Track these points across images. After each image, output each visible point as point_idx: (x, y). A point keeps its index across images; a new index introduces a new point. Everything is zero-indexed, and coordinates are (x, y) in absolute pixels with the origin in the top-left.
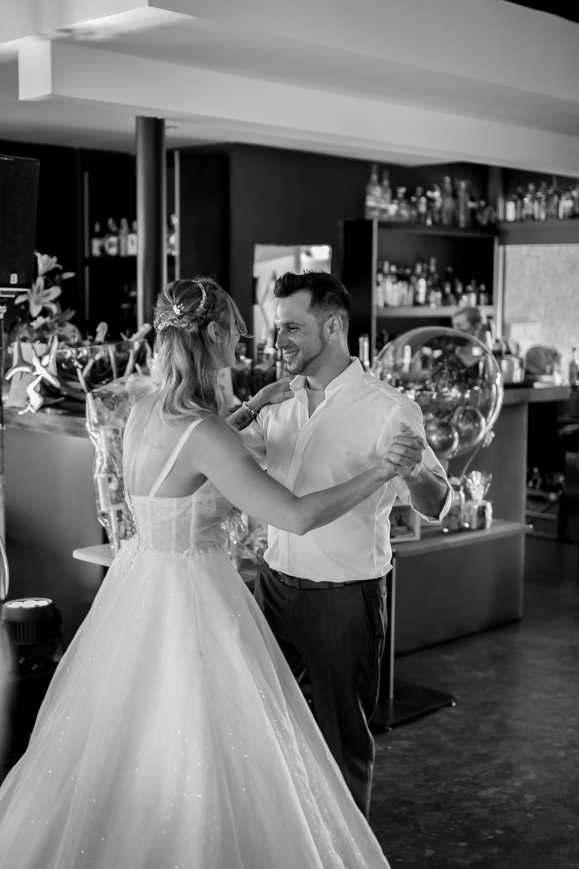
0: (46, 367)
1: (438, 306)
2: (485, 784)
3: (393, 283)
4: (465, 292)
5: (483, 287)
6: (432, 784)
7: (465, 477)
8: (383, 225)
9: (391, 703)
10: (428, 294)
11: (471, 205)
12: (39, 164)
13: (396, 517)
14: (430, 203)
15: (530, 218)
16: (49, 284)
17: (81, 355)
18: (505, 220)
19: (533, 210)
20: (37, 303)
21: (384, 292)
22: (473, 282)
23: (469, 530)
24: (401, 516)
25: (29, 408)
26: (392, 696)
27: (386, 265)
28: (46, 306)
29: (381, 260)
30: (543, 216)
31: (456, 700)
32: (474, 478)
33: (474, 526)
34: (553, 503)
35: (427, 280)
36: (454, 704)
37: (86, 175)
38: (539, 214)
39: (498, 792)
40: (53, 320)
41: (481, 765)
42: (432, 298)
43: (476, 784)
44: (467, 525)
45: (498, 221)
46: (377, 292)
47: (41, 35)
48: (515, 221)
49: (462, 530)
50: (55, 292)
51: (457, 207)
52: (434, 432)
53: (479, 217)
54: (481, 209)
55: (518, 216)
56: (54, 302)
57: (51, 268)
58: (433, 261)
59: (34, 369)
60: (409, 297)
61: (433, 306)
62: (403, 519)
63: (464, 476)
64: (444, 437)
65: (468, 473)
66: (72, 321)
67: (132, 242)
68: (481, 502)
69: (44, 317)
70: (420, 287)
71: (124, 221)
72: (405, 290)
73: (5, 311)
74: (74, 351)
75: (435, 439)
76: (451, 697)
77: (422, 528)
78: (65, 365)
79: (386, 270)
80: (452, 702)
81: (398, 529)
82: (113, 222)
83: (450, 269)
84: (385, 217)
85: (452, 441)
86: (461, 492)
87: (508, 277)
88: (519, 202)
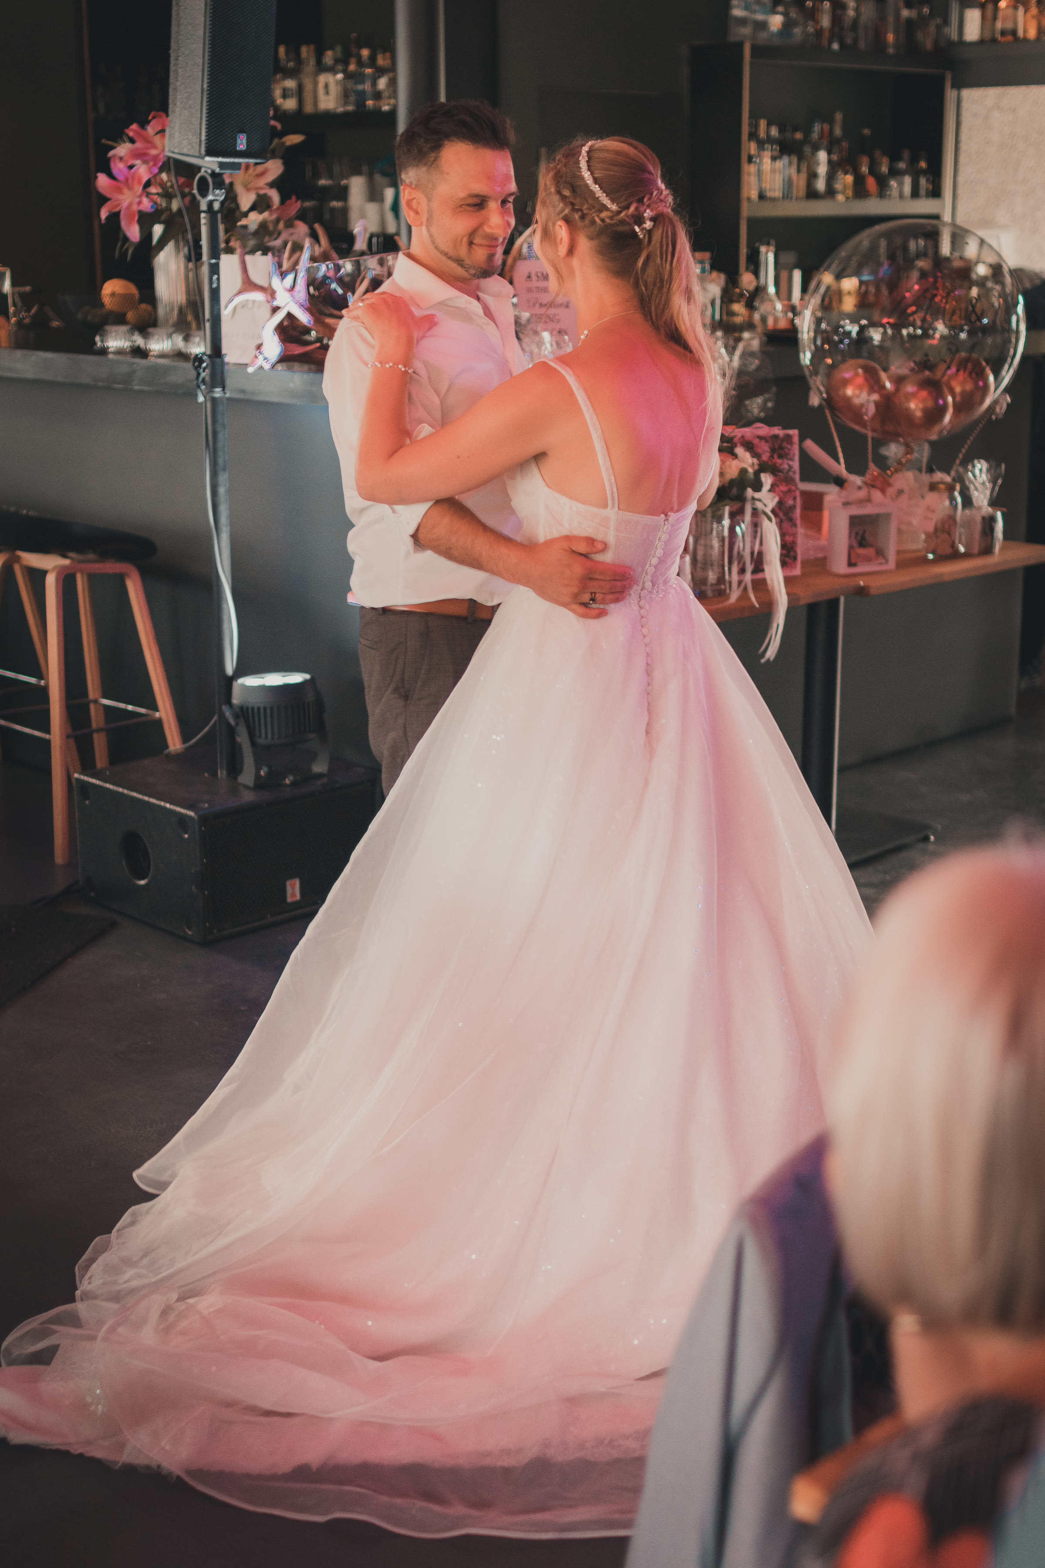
0: (291, 291)
1: (847, 198)
3: (774, 159)
4: (894, 173)
5: (923, 164)
7: (961, 469)
8: (758, 51)
10: (831, 178)
11: (905, 13)
13: (857, 534)
14: (839, 12)
15: (1010, 38)
17: (342, 271)
18: (961, 43)
19: (1015, 22)
20: (248, 188)
21: (759, 173)
22: (906, 154)
23: (967, 555)
24: (864, 532)
25: (260, 361)
27: (763, 123)
28: (262, 192)
29: (755, 117)
30: (1032, 33)
31: (935, 832)
32: (977, 471)
33: (976, 550)
35: (829, 153)
36: (932, 838)
38: (1025, 31)
40: (274, 216)
42: (838, 186)
44: (962, 548)
45: (951, 43)
46: (749, 174)
48: (981, 42)
49: (955, 556)
50: (275, 167)
51: (882, 18)
52: (914, 395)
53: (920, 36)
54: (923, 21)
55: (988, 35)
56: (272, 185)
58: (839, 116)
59: (272, 296)
60: (800, 182)
61: (840, 198)
62: (867, 536)
63: (957, 468)
64: (930, 404)
65: (967, 461)
67: (326, 86)
68: (987, 510)
69: (261, 212)
70: (818, 164)
71: (304, 51)
72: (793, 171)
73: (222, 198)
74: (331, 266)
75: (915, 407)
76: (928, 827)
77: (898, 552)
78: (315, 290)
79: (762, 134)
80: (929, 833)
81: (860, 551)
82: (287, 53)
83: (866, 132)
84: (763, 36)
85: (943, 410)
86: (956, 494)
87: (963, 146)
88: (990, 7)
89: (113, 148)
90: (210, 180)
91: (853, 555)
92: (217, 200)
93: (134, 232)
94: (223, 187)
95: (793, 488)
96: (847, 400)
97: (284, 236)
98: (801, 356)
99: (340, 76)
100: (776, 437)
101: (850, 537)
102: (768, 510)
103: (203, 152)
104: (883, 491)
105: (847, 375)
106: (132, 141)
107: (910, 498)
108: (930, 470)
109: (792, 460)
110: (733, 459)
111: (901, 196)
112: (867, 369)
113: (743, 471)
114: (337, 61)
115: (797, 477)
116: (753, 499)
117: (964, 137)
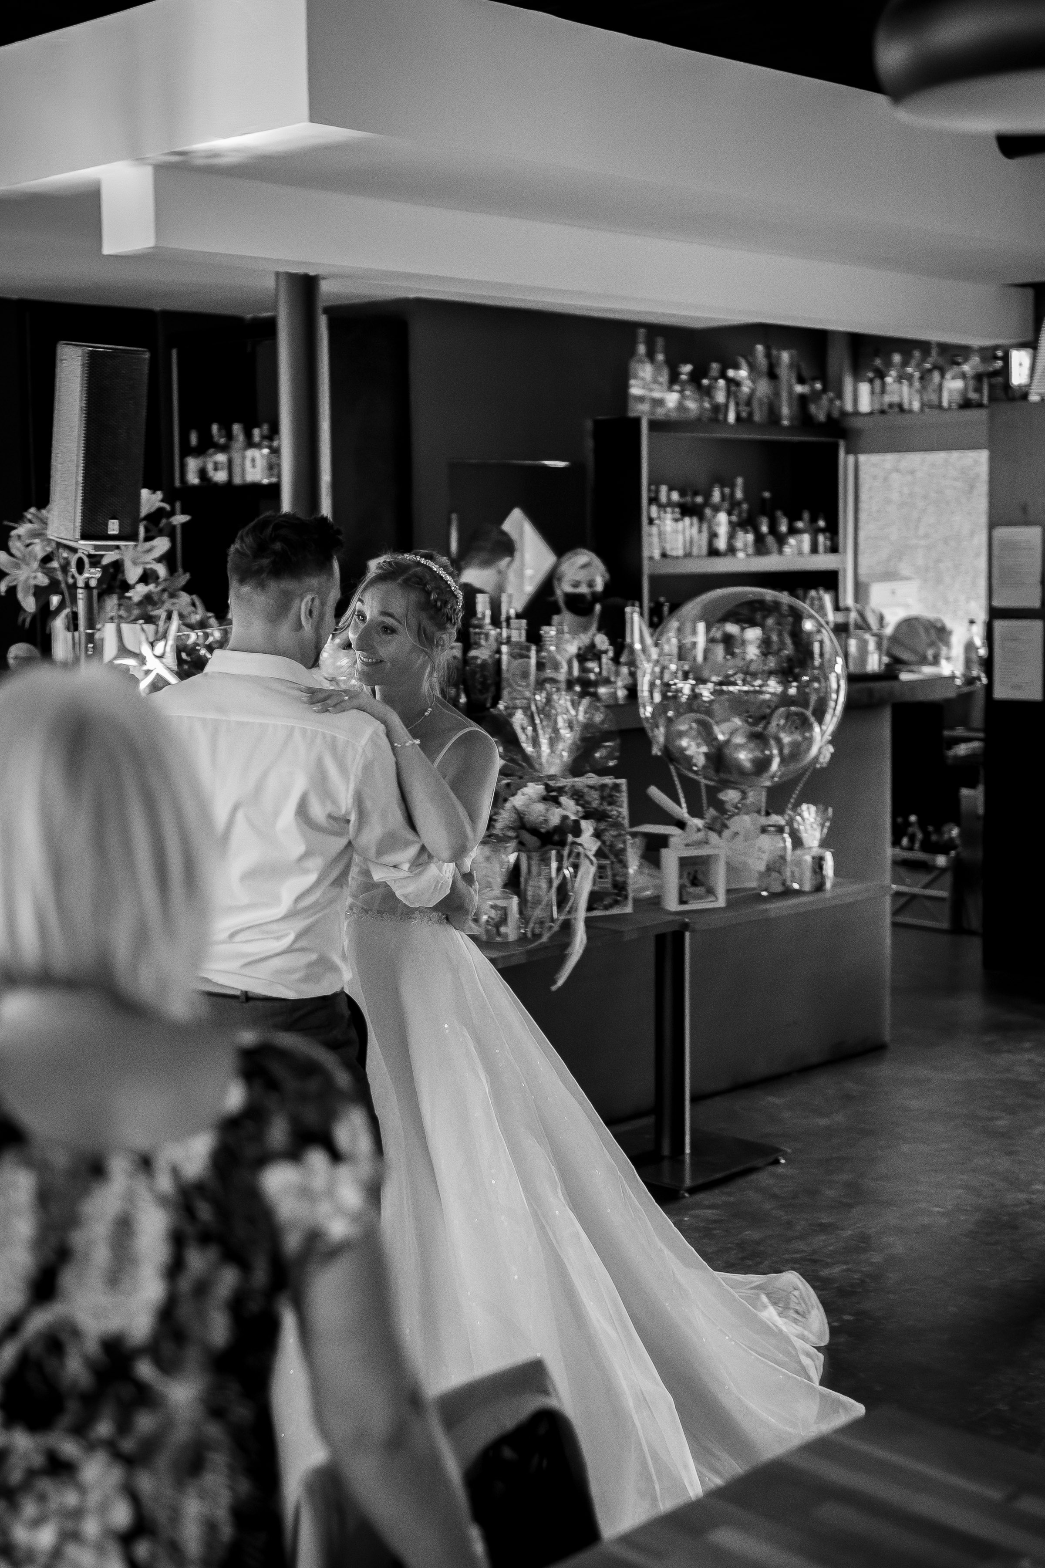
0: (160, 657)
1: (748, 555)
2: (829, 1260)
3: (676, 520)
4: (793, 531)
5: (822, 523)
6: (750, 1263)
7: (792, 813)
8: (656, 426)
9: (687, 1160)
10: (731, 536)
11: (799, 389)
12: (147, 356)
13: (689, 874)
14: (733, 388)
15: (896, 409)
16: (151, 534)
17: (211, 639)
18: (857, 413)
19: (901, 396)
20: (135, 563)
21: (661, 534)
22: (806, 515)
23: (799, 893)
24: (696, 872)
26: (688, 1150)
27: (664, 489)
28: (148, 566)
29: (655, 482)
30: (916, 406)
31: (785, 1155)
32: (806, 814)
33: (807, 887)
34: (943, 870)
35: (729, 514)
36: (783, 1161)
37: (174, 352)
38: (910, 403)
39: (848, 1270)
40: (160, 588)
41: (823, 1237)
42: (739, 544)
43: (815, 1261)
44: (796, 886)
45: (844, 414)
46: (650, 535)
47: (140, 160)
48: (872, 413)
49: (788, 893)
50: (162, 544)
51: (777, 394)
52: (743, 747)
53: (813, 408)
54: (815, 396)
55: (877, 407)
56: (159, 560)
57: (153, 509)
58: (740, 481)
59: (142, 660)
60: (702, 542)
61: (741, 555)
62: (700, 876)
63: (789, 812)
64: (758, 754)
65: (797, 805)
66: (188, 588)
67: (253, 460)
68: (816, 851)
69: (147, 584)
70: (719, 525)
71: (237, 428)
72: (695, 530)
73: (98, 575)
74: (201, 634)
75: (744, 757)
76: (778, 1150)
77: (729, 891)
78: (188, 655)
79: (663, 498)
80: (780, 1158)
81: (691, 890)
82: (219, 430)
83: (767, 495)
84: (660, 413)
85: (768, 760)
86: (786, 835)
87: (863, 506)
88: (877, 382)
89: (14, 528)
90: (86, 560)
91: (684, 893)
92: (93, 577)
93: (29, 604)
94: (99, 566)
95: (623, 832)
96: (682, 750)
97: (167, 606)
98: (641, 710)
99: (266, 451)
100: (604, 786)
101: (681, 876)
102: (591, 854)
103: (78, 535)
104: (720, 833)
105: (683, 727)
106: (31, 522)
107: (746, 840)
108: (768, 814)
109: (621, 807)
110: (557, 808)
111: (800, 553)
112: (700, 723)
113: (565, 818)
114: (263, 437)
115: (626, 822)
116: (574, 843)
117: (864, 496)
